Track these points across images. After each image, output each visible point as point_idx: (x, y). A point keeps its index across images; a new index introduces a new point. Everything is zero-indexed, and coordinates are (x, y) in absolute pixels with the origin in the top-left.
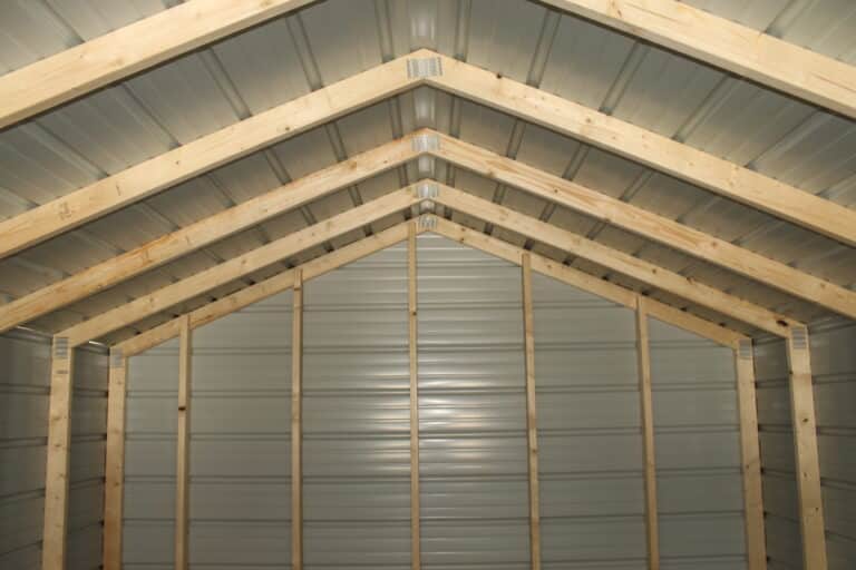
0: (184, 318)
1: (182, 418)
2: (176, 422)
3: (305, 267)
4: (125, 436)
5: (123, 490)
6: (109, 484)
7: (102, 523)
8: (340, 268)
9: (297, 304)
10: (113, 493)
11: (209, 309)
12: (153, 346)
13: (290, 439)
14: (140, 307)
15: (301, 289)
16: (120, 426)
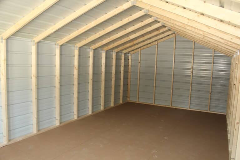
0: (140, 49)
1: (139, 64)
2: (138, 64)
3: (158, 41)
4: (131, 66)
5: (131, 74)
6: (129, 73)
7: (128, 78)
8: (164, 41)
9: (156, 47)
10: (129, 74)
11: (144, 47)
12: (135, 53)
13: (154, 68)
14: (133, 48)
15: (157, 45)
16: (130, 65)
